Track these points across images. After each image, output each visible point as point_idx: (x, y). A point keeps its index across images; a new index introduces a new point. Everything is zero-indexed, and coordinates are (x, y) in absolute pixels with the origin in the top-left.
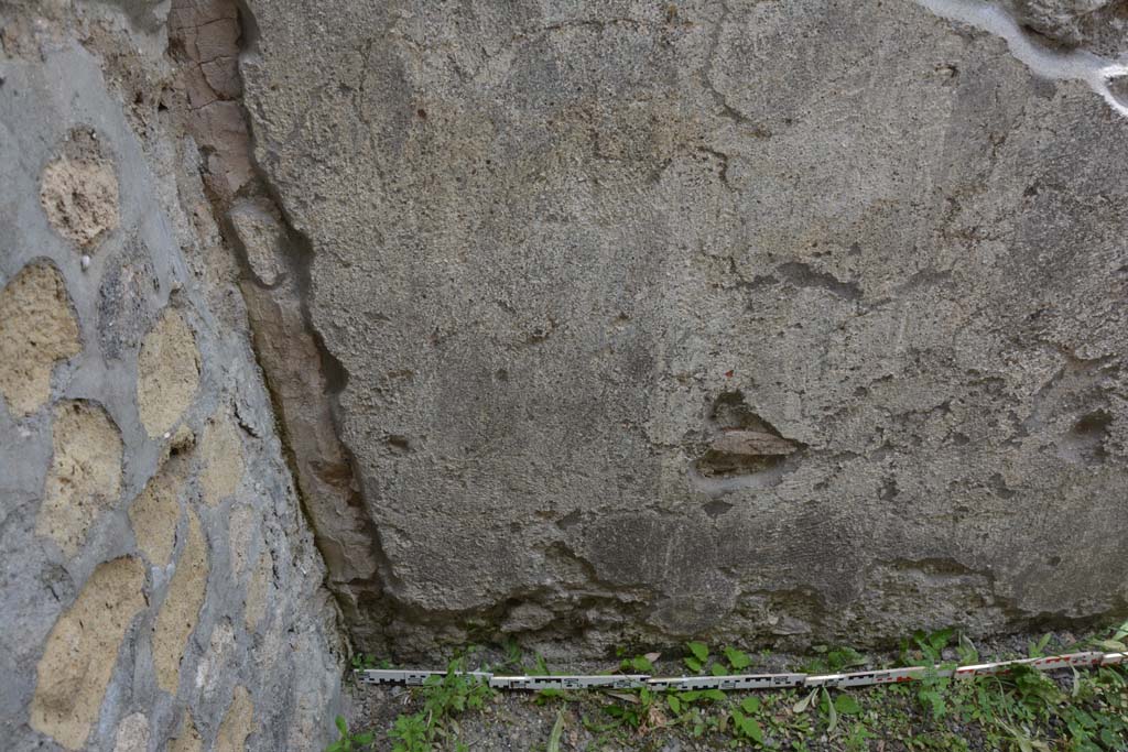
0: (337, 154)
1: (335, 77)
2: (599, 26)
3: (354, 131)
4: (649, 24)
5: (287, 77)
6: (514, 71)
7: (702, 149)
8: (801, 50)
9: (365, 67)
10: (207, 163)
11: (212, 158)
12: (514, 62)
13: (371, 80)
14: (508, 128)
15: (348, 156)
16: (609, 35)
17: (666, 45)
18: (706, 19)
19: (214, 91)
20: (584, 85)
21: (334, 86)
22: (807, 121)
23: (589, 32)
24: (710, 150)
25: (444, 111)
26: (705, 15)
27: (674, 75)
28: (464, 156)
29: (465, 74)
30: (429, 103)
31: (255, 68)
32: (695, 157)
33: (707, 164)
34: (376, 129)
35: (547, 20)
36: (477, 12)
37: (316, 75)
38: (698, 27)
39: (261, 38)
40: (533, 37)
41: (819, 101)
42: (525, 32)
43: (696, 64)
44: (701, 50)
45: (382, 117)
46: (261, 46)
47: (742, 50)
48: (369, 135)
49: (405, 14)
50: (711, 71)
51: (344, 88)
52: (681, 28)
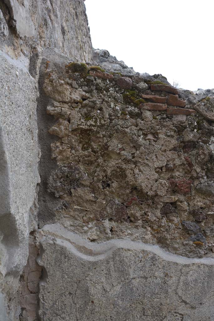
0: (65, 313)
1: (68, 290)
2: (146, 278)
3: (71, 306)
4: (160, 277)
5: (53, 290)
6: (121, 290)
7: (175, 313)
8: (203, 283)
9: (77, 288)
10: (22, 313)
11: (24, 312)
12: (121, 288)
13: (79, 292)
14: (118, 307)
15: (68, 314)
16: (149, 280)
17: (165, 283)
18: (176, 276)
19: (30, 291)
20: (141, 294)
21: (67, 293)
22: (206, 304)
23: (143, 280)
24: (178, 313)
25: (99, 301)
26: (176, 275)
27: (167, 291)
28: (104, 315)
29: (107, 291)
30: (95, 299)
31: (44, 286)
32: (173, 315)
33: (177, 317)
34: (78, 306)
35: (131, 277)
36: (112, 274)
37: (62, 289)
38: (174, 278)
39: (48, 278)
40: (127, 281)
41: (209, 298)
42: (125, 279)
43: (173, 288)
44: (175, 284)
45: (80, 302)
46: (47, 280)
47: (186, 284)
48: (75, 308)
49: (91, 274)
50: (178, 290)
51: (70, 294)
52: (169, 278)
